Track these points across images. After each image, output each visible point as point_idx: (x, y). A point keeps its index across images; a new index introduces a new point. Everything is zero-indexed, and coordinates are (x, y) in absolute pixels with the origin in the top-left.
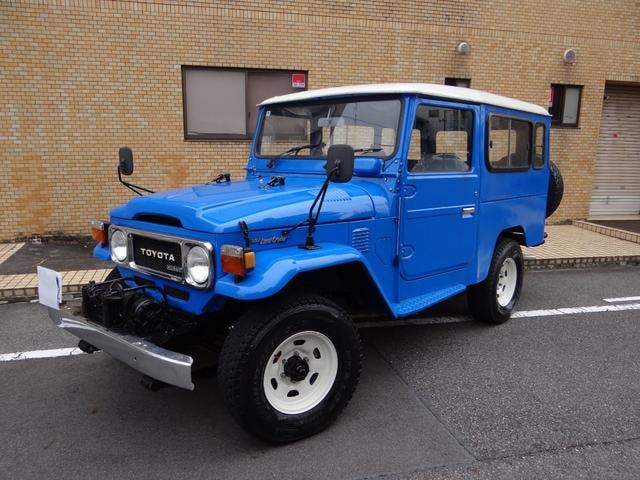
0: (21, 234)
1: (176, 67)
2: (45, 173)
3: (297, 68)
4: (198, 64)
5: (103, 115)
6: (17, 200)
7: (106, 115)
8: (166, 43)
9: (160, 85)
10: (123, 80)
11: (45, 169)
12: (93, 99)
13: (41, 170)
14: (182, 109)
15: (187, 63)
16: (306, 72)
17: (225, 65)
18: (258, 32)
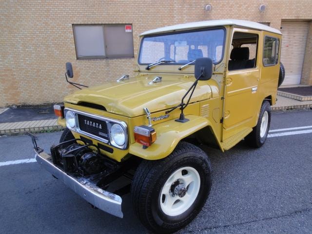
0: (7, 104)
1: (69, 25)
2: (15, 77)
3: (127, 23)
4: (79, 23)
5: (38, 49)
6: (4, 89)
7: (39, 49)
8: (64, 13)
9: (63, 34)
10: (46, 32)
11: (15, 75)
12: (33, 42)
13: (13, 75)
14: (74, 45)
15: (74, 23)
16: (131, 24)
17: (92, 23)
18: (107, 6)
